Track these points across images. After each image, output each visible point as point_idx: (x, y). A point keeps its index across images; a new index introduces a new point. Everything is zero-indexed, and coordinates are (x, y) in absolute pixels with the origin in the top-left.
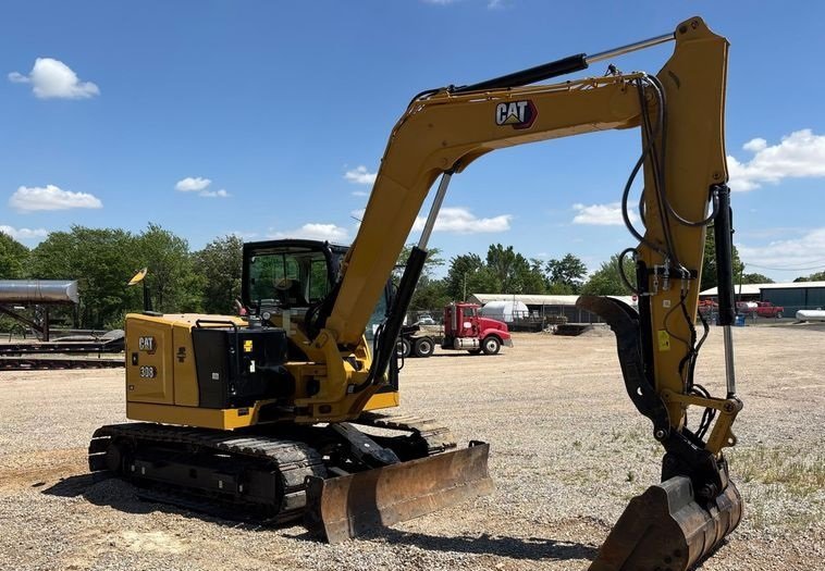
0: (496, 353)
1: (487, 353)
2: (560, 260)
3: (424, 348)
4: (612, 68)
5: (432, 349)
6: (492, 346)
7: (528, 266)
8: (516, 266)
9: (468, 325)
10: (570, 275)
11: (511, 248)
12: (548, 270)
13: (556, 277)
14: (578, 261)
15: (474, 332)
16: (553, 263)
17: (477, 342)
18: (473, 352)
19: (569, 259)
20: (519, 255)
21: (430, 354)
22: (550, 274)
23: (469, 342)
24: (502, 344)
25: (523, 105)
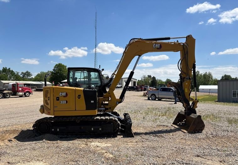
0: (28, 96)
1: (26, 96)
2: (25, 72)
3: (7, 95)
4: (177, 41)
5: (10, 96)
6: (28, 94)
7: (15, 73)
8: (11, 73)
9: (20, 89)
10: (28, 76)
11: (10, 68)
12: (21, 75)
13: (24, 77)
14: (30, 73)
15: (22, 91)
16: (22, 73)
17: (23, 94)
18: (21, 96)
19: (27, 72)
20: (12, 70)
21: (9, 97)
22: (22, 76)
23: (21, 93)
24: (30, 94)
25: (159, 45)
